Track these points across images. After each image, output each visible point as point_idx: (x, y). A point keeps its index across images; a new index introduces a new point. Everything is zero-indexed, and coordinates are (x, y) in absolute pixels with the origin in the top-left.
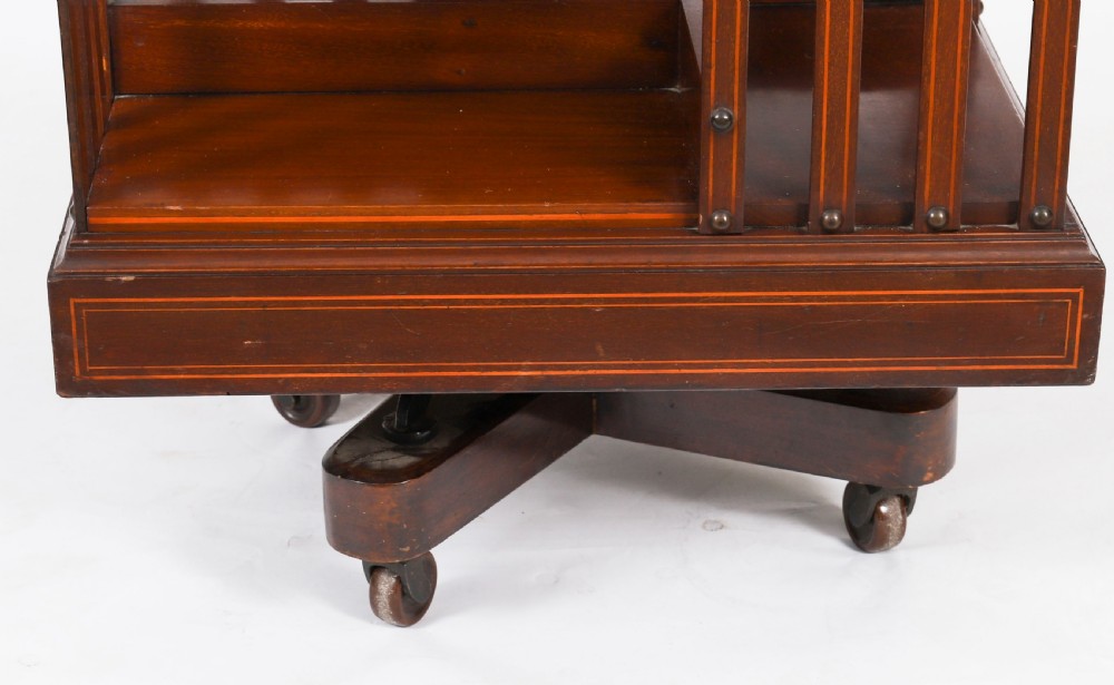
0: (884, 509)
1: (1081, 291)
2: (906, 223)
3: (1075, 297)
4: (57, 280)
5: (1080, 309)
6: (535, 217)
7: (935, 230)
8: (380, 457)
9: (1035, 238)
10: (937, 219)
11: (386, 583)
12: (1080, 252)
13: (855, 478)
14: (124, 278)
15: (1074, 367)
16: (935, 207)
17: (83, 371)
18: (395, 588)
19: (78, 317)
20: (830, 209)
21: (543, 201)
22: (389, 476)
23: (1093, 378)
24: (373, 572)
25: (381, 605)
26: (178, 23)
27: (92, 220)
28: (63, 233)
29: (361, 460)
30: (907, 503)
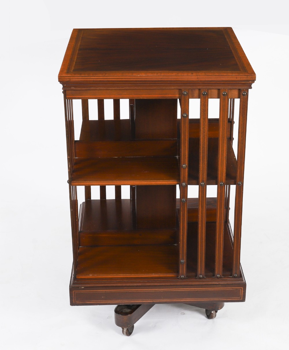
0: (212, 312)
1: (242, 288)
2: (213, 276)
3: (241, 289)
4: (71, 288)
5: (242, 291)
6: (152, 276)
7: (218, 278)
8: (124, 310)
9: (235, 279)
10: (218, 276)
11: (125, 330)
12: (242, 282)
13: (207, 309)
14: (82, 288)
15: (242, 299)
16: (218, 274)
17: (75, 302)
18: (127, 330)
19: (74, 293)
20: (201, 275)
21: (153, 273)
22: (126, 314)
23: (245, 301)
24: (123, 329)
25: (124, 333)
26: (90, 235)
27: (77, 277)
28: (71, 277)
29: (121, 310)
30: (216, 312)
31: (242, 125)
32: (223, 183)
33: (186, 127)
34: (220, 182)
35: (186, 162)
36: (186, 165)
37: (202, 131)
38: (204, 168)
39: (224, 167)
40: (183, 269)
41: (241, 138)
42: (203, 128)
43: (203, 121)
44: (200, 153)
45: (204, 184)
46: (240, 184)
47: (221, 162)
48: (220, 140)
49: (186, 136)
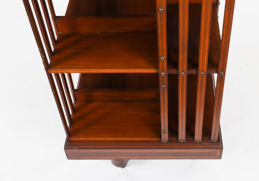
5: (219, 152)
6: (137, 140)
9: (213, 144)
10: (198, 142)
14: (75, 149)
15: (218, 158)
19: (69, 152)
21: (138, 137)
27: (70, 140)
31: (227, 19)
32: (204, 73)
33: (163, 21)
34: (201, 72)
35: (165, 55)
36: (164, 58)
37: (182, 25)
38: (184, 60)
39: (205, 59)
40: (165, 136)
41: (225, 33)
42: (182, 23)
43: (182, 15)
44: (179, 47)
45: (184, 73)
46: (222, 74)
47: (202, 55)
48: (202, 34)
49: (163, 30)
